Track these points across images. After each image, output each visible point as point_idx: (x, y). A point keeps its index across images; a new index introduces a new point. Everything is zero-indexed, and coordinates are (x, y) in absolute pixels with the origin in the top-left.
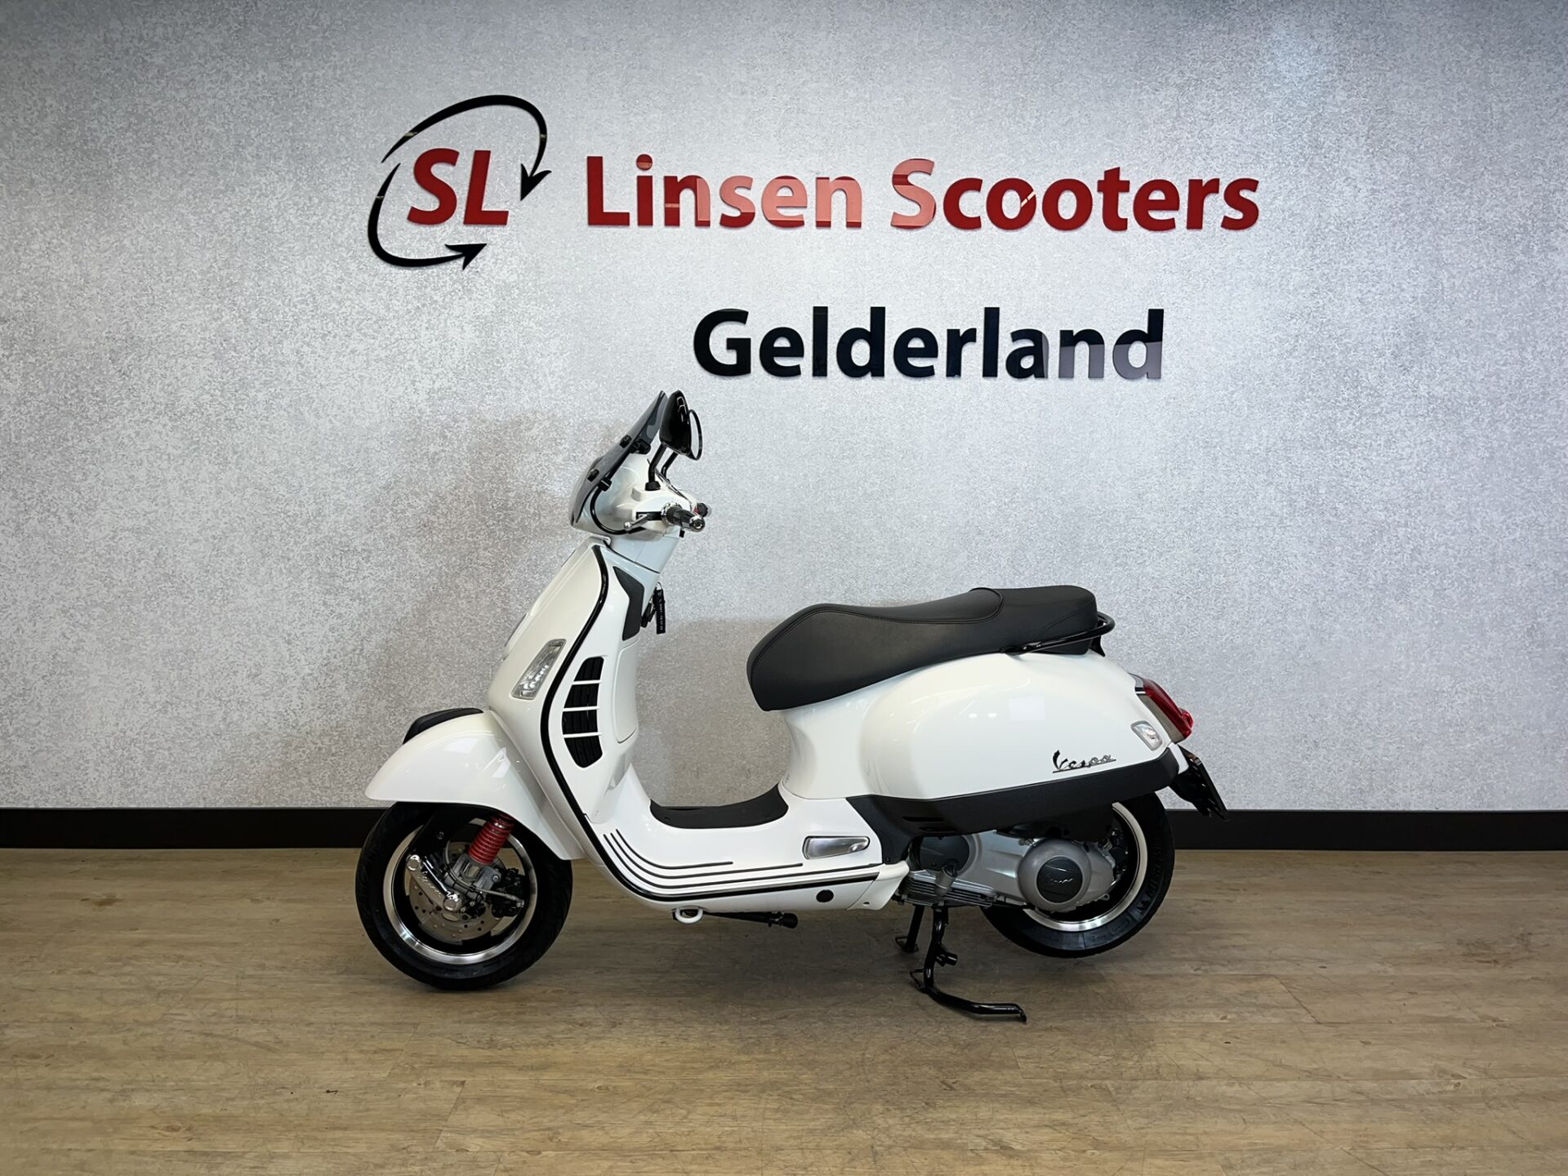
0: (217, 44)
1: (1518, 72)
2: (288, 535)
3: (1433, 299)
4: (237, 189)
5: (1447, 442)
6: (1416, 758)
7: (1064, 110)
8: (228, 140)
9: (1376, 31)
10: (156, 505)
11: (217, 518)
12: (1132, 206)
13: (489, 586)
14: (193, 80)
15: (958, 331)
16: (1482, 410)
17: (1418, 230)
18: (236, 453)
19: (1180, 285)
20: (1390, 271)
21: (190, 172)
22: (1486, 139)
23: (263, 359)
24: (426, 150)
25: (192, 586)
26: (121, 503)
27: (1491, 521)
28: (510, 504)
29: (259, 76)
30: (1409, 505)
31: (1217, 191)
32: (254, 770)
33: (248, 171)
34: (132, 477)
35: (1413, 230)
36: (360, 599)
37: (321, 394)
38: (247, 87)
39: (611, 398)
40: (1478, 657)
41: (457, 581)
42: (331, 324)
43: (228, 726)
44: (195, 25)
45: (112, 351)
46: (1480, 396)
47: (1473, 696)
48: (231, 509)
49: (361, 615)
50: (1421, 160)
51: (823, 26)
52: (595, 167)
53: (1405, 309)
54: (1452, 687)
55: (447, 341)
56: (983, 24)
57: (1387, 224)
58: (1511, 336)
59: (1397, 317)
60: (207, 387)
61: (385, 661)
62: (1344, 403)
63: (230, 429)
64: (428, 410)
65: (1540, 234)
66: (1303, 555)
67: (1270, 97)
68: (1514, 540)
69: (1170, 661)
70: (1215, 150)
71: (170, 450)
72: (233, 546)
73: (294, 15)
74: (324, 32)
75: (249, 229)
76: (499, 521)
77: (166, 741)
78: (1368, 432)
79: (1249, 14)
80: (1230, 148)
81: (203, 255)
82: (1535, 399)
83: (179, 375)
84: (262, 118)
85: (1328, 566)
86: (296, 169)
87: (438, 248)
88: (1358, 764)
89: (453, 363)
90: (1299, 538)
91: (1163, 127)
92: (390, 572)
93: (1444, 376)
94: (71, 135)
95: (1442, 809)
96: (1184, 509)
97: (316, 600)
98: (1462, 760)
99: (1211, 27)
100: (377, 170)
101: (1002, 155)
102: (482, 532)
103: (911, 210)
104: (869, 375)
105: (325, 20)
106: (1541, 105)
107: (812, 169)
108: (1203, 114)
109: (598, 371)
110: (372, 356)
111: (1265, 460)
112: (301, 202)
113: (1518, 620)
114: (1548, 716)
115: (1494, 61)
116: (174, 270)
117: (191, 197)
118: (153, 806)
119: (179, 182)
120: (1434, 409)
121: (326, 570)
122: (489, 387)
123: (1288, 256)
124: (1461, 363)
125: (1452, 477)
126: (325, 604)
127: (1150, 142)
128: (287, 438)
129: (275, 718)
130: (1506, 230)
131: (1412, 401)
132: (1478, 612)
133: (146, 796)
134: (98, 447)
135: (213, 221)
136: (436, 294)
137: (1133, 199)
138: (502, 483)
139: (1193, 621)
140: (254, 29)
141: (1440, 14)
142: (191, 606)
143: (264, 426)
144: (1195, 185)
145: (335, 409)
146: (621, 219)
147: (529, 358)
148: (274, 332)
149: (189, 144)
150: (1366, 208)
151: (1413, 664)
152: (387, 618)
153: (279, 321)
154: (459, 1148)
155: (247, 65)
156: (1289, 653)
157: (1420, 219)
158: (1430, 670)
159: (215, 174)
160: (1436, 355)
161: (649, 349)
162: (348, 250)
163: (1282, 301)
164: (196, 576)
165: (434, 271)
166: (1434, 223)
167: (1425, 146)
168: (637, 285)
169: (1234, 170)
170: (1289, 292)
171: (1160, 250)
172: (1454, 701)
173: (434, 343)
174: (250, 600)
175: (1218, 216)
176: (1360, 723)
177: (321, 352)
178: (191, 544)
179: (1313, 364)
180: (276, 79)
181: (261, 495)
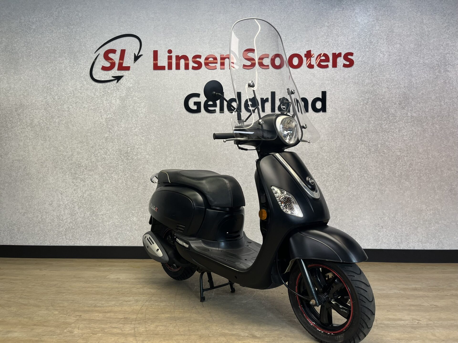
0: (50, 22)
1: (432, 19)
2: (63, 161)
3: (410, 87)
4: (53, 62)
5: (418, 130)
7: (294, 34)
8: (52, 48)
9: (387, 9)
10: (25, 153)
11: (42, 156)
12: (315, 61)
13: (122, 177)
14: (43, 32)
15: (263, 98)
16: (429, 120)
17: (404, 66)
18: (49, 137)
19: (331, 84)
20: (396, 79)
21: (41, 58)
22: (424, 39)
23: (58, 110)
24: (107, 50)
25: (34, 177)
26: (15, 153)
27: (435, 155)
28: (129, 152)
29: (61, 31)
30: (407, 150)
31: (341, 56)
32: (49, 234)
33: (57, 57)
34: (19, 145)
36: (83, 181)
37: (74, 120)
38: (58, 34)
39: (159, 120)
40: (434, 199)
41: (112, 175)
42: (78, 99)
43: (42, 220)
44: (44, 17)
45: (16, 108)
46: (428, 116)
47: (433, 212)
48: (47, 154)
49: (83, 186)
50: (404, 46)
51: (222, 12)
52: (156, 53)
53: (401, 90)
54: (426, 209)
55: (111, 104)
56: (269, 10)
57: (394, 65)
58: (436, 97)
59: (399, 92)
60: (42, 118)
61: (90, 200)
62: (384, 119)
63: (47, 130)
64: (105, 124)
65: (443, 67)
66: (374, 166)
67: (356, 29)
68: (443, 161)
69: (333, 200)
70: (340, 44)
71: (30, 136)
72: (47, 165)
73: (72, 14)
74: (80, 18)
76: (125, 157)
77: (24, 224)
78: (393, 127)
79: (348, 5)
80: (344, 44)
81: (43, 80)
82: (445, 117)
83: (34, 115)
84: (61, 42)
85: (383, 170)
86: (70, 56)
87: (110, 77)
88: (396, 234)
89: (113, 110)
90: (372, 161)
91: (323, 38)
92: (93, 173)
93: (416, 110)
94: (8, 48)
95: (426, 249)
96: (335, 152)
97: (70, 181)
98: (432, 233)
99: (337, 9)
100: (93, 55)
101: (275, 47)
102: (120, 160)
103: (249, 63)
105: (80, 15)
106: (440, 28)
107: (220, 53)
108: (336, 34)
109: (155, 112)
110: (90, 109)
111: (360, 136)
112: (71, 65)
113: (446, 187)
115: (424, 16)
116: (34, 85)
117: (40, 64)
118: (19, 245)
119: (37, 60)
120: (413, 120)
121: (73, 172)
122: (123, 117)
123: (364, 75)
124: (421, 106)
125: (421, 141)
126: (73, 182)
127: (320, 42)
128: (64, 133)
129: (56, 217)
130: (432, 66)
131: (406, 118)
132: (433, 184)
133: (17, 241)
134: (10, 136)
135: (46, 71)
136: (109, 90)
137: (315, 59)
138: (126, 146)
139: (340, 187)
140: (61, 18)
141: (407, 3)
142: (33, 183)
143: (57, 129)
144: (334, 55)
145: (78, 124)
146: (163, 68)
147: (135, 108)
148: (62, 102)
149: (41, 50)
150: (387, 60)
151: (412, 201)
152: (91, 186)
153: (63, 99)
154: (71, 332)
155: (58, 28)
156: (372, 197)
157: (404, 63)
158: (418, 203)
159: (47, 58)
160: (413, 104)
161: (171, 105)
162: (84, 78)
163: (363, 88)
164: (35, 174)
165: (108, 84)
166: (409, 64)
167: (405, 42)
168: (167, 87)
169: (346, 50)
170: (365, 85)
171: (324, 74)
172: (427, 213)
173: (108, 104)
174: (51, 181)
175: (342, 63)
176: (396, 220)
177: (75, 108)
178: (34, 164)
179: (374, 107)
180: (66, 31)
181: (56, 150)
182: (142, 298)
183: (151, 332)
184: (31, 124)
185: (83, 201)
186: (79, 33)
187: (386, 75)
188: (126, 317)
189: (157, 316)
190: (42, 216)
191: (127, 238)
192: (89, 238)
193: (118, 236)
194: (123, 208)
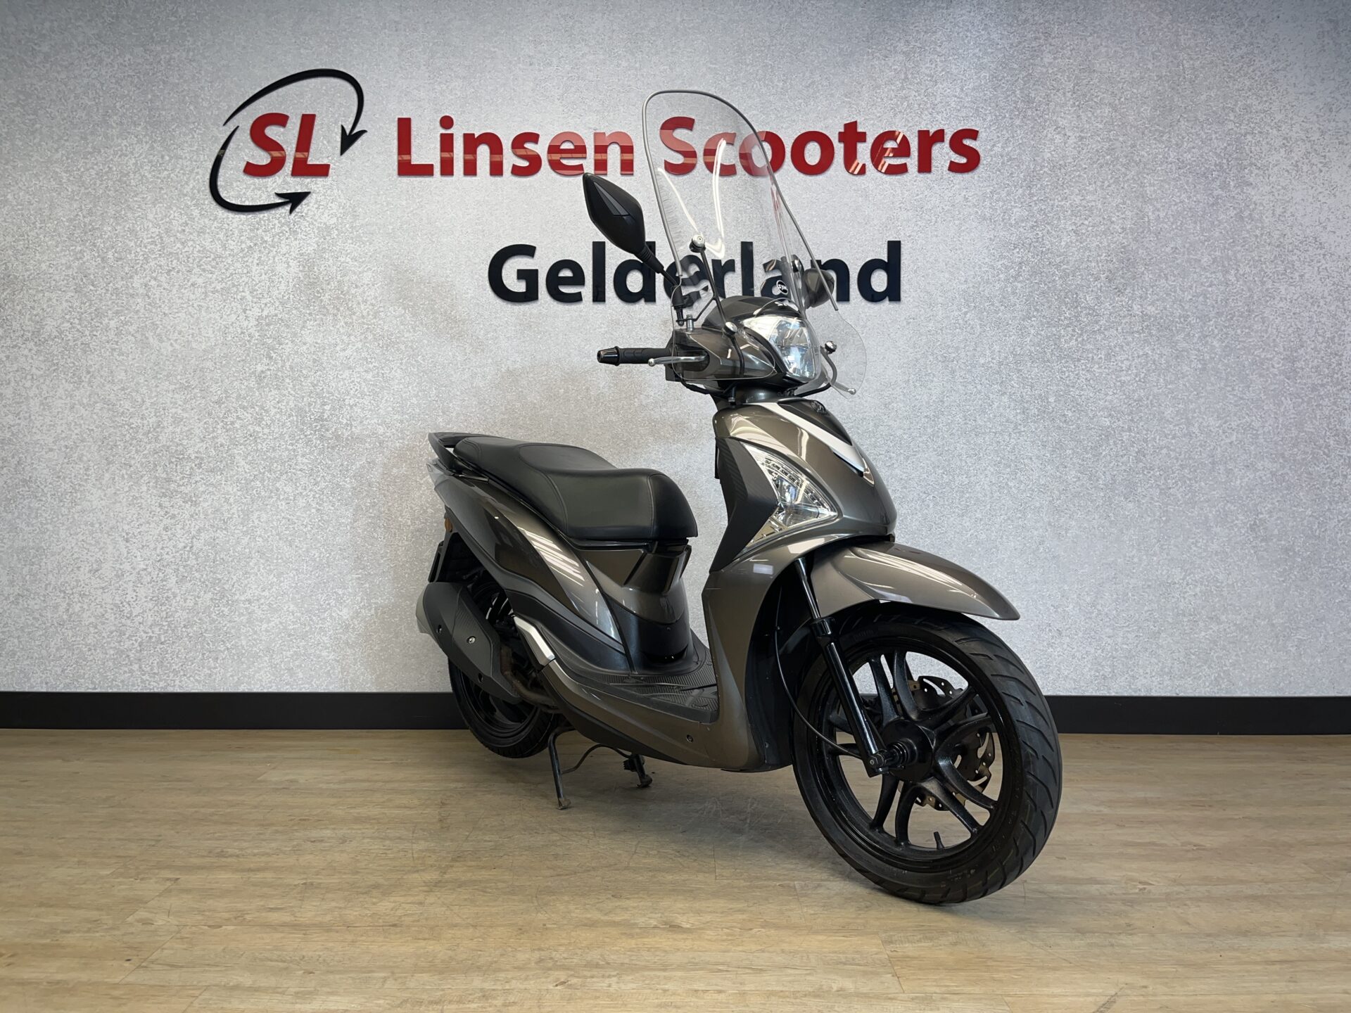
1: (1205, 34)
2: (131, 444)
3: (1141, 230)
4: (103, 151)
5: (1161, 355)
6: (1154, 646)
7: (807, 74)
8: (98, 110)
10: (19, 419)
11: (70, 429)
12: (869, 155)
13: (305, 490)
14: (72, 64)
15: (722, 261)
16: (1192, 326)
17: (1123, 170)
18: (88, 372)
19: (914, 220)
20: (1100, 206)
21: (65, 138)
22: (1180, 91)
23: (116, 292)
24: (261, 115)
25: (45, 490)
27: (1208, 426)
28: (326, 416)
29: (126, 59)
30: (1131, 412)
31: (942, 140)
32: (91, 658)
33: (112, 135)
35: (1119, 170)
36: (192, 501)
37: (164, 321)
38: (115, 69)
40: (1205, 550)
41: (278, 485)
42: (175, 261)
43: (70, 617)
46: (1189, 313)
48: (82, 422)
49: (192, 516)
50: (1122, 111)
51: (599, 8)
52: (404, 127)
53: (1115, 239)
54: (1183, 579)
55: (275, 275)
57: (1095, 166)
58: (1215, 260)
59: (1109, 246)
60: (67, 317)
61: (212, 557)
62: (1066, 322)
63: (85, 352)
64: (257, 334)
65: (1235, 171)
66: (1038, 457)
67: (985, 61)
68: (1231, 443)
70: (939, 105)
71: (34, 370)
72: (82, 455)
73: (157, 9)
74: (181, 22)
75: (110, 183)
76: (315, 431)
77: (17, 630)
78: (1089, 346)
80: (953, 104)
81: (71, 205)
82: (1239, 316)
83: (45, 306)
84: (126, 92)
85: (1061, 469)
86: (152, 132)
87: (269, 196)
88: (1100, 651)
89: (280, 294)
90: (1032, 442)
91: (893, 88)
92: (219, 477)
93: (1156, 297)
95: (1182, 695)
96: (926, 416)
97: (153, 502)
98: (1198, 648)
99: (931, 4)
100: (220, 132)
101: (755, 112)
102: (300, 441)
103: (677, 158)
104: (642, 301)
106: (1227, 61)
107: (590, 126)
108: (928, 75)
109: (404, 299)
110: (210, 288)
111: (998, 372)
112: (155, 159)
113: (1241, 517)
114: (1277, 607)
115: (1182, 26)
116: (46, 218)
117: (64, 158)
119: (56, 146)
120: (1147, 326)
121: (162, 476)
122: (310, 314)
123: (1008, 194)
124: (1171, 285)
125: (1169, 387)
126: (160, 505)
127: (882, 100)
128: (134, 359)
129: (112, 609)
130: (1203, 169)
131: (1127, 320)
132: (1202, 509)
135: (81, 177)
136: (266, 235)
137: (870, 148)
138: (319, 398)
140: (125, 22)
142: (43, 508)
143: (114, 350)
144: (923, 135)
145: (176, 334)
146: (426, 170)
147: (345, 288)
148: (127, 269)
149: (66, 115)
150: (1075, 152)
151: (1144, 557)
152: (215, 518)
153: (131, 260)
154: (146, 922)
155: (117, 50)
156: (1030, 547)
157: (1124, 161)
158: (1161, 563)
159: (85, 139)
160: (1147, 279)
161: (449, 279)
162: (193, 199)
163: (1005, 233)
164: (49, 481)
165: (264, 215)
166: (1137, 164)
167: (1125, 99)
168: (439, 226)
169: (957, 122)
170: (1011, 225)
171: (895, 191)
172: (1186, 592)
173: (263, 276)
174: (95, 503)
175: (945, 161)
176: (1099, 613)
177: (166, 286)
178: (46, 453)
179: (1036, 287)
180: (140, 61)
181: (109, 410)
182: (359, 832)
183: (381, 921)
184: (36, 333)
185: (192, 562)
186: (178, 66)
187: (1072, 193)
188: (309, 881)
189: (399, 879)
190: (68, 604)
191: (321, 668)
192: (209, 669)
193: (297, 663)
194: (310, 582)
